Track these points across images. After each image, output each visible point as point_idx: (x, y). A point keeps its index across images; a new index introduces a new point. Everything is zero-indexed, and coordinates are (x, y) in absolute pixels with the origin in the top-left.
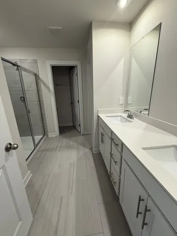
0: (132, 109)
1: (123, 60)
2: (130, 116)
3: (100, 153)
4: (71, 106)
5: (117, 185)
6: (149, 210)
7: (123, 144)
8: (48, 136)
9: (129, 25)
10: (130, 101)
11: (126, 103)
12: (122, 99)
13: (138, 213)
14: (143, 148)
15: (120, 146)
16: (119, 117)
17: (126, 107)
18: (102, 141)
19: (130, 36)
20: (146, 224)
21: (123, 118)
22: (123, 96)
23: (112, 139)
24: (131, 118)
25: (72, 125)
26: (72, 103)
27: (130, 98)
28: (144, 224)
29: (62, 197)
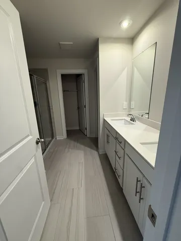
0: (135, 113)
1: (126, 69)
2: (133, 120)
3: (106, 154)
4: (77, 111)
5: (121, 177)
6: (144, 187)
7: (125, 141)
8: (56, 139)
9: (131, 40)
10: (134, 105)
11: (130, 108)
12: (125, 104)
13: (137, 192)
14: (141, 143)
15: (123, 143)
16: (123, 121)
17: (130, 111)
18: (108, 142)
19: (132, 49)
20: (142, 199)
21: (127, 121)
22: (126, 101)
23: (116, 138)
24: (133, 121)
25: (78, 129)
26: (78, 108)
27: (133, 103)
28: (141, 199)
29: (73, 189)
